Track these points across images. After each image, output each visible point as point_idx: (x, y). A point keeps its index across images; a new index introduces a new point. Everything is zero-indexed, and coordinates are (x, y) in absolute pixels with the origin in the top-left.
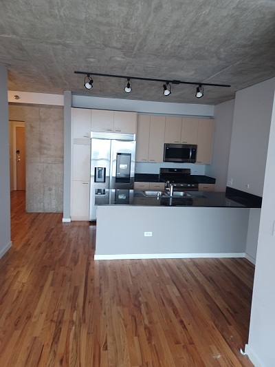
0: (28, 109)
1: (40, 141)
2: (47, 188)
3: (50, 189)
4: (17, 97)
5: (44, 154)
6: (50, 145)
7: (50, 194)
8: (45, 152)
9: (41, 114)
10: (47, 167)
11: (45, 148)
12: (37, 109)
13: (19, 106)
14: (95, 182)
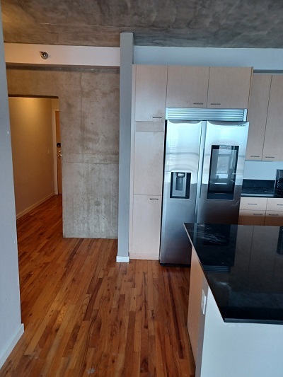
0: (63, 76)
1: (83, 128)
2: (92, 202)
3: (98, 204)
4: (44, 55)
5: (88, 149)
6: (97, 134)
7: (98, 211)
8: (90, 145)
9: (82, 83)
10: (93, 169)
11: (90, 140)
12: (77, 75)
13: (49, 73)
14: (171, 197)
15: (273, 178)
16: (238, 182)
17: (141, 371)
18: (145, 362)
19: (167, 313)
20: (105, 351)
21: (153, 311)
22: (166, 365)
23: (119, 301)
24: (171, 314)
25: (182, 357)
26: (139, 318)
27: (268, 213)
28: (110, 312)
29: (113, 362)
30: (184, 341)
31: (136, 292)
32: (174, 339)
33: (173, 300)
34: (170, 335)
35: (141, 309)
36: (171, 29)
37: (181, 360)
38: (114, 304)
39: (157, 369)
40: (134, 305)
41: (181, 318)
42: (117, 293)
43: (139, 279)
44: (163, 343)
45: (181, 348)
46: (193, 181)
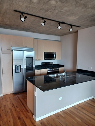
14: (16, 73)
15: (40, 65)
16: (34, 67)
17: (19, 120)
18: (19, 118)
19: (21, 105)
20: (6, 120)
21: (16, 106)
22: (25, 116)
23: (4, 107)
24: (22, 105)
25: (28, 113)
26: (13, 109)
27: (41, 73)
28: (2, 111)
29: (10, 121)
30: (28, 109)
31: (9, 103)
32: (25, 110)
33: (21, 102)
34: (24, 110)
35: (12, 107)
36: (12, 26)
37: (29, 113)
38: (3, 108)
39: (23, 118)
40: (10, 106)
41: (25, 105)
42: (2, 105)
43: (8, 99)
44: (22, 112)
45: (28, 111)
46: (22, 68)
